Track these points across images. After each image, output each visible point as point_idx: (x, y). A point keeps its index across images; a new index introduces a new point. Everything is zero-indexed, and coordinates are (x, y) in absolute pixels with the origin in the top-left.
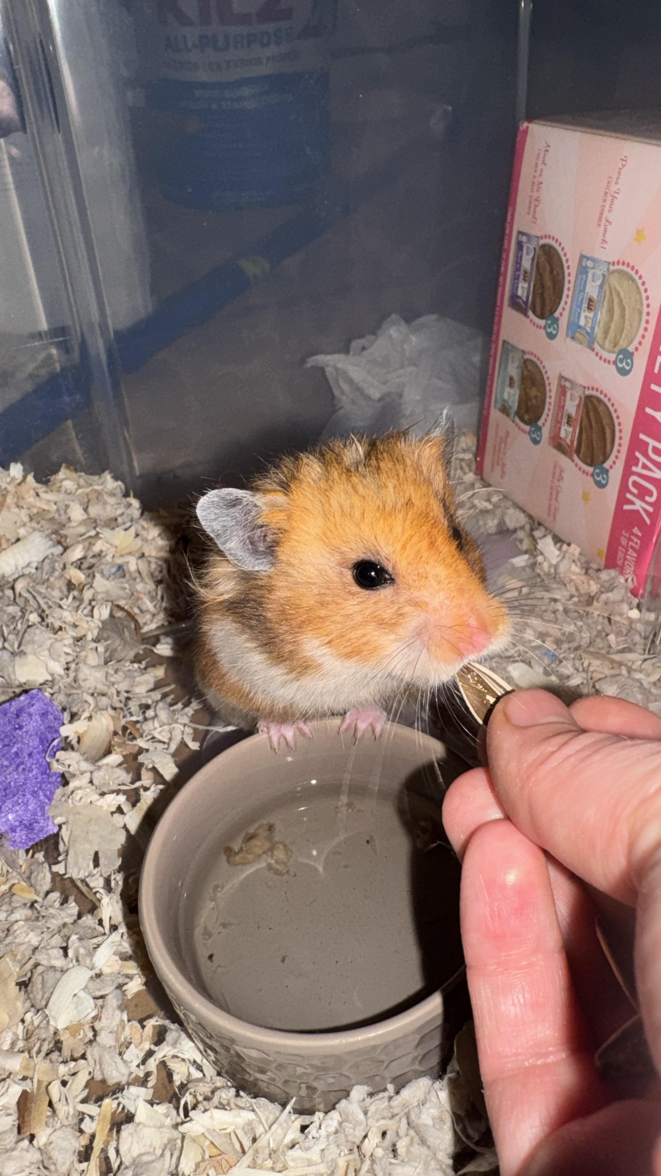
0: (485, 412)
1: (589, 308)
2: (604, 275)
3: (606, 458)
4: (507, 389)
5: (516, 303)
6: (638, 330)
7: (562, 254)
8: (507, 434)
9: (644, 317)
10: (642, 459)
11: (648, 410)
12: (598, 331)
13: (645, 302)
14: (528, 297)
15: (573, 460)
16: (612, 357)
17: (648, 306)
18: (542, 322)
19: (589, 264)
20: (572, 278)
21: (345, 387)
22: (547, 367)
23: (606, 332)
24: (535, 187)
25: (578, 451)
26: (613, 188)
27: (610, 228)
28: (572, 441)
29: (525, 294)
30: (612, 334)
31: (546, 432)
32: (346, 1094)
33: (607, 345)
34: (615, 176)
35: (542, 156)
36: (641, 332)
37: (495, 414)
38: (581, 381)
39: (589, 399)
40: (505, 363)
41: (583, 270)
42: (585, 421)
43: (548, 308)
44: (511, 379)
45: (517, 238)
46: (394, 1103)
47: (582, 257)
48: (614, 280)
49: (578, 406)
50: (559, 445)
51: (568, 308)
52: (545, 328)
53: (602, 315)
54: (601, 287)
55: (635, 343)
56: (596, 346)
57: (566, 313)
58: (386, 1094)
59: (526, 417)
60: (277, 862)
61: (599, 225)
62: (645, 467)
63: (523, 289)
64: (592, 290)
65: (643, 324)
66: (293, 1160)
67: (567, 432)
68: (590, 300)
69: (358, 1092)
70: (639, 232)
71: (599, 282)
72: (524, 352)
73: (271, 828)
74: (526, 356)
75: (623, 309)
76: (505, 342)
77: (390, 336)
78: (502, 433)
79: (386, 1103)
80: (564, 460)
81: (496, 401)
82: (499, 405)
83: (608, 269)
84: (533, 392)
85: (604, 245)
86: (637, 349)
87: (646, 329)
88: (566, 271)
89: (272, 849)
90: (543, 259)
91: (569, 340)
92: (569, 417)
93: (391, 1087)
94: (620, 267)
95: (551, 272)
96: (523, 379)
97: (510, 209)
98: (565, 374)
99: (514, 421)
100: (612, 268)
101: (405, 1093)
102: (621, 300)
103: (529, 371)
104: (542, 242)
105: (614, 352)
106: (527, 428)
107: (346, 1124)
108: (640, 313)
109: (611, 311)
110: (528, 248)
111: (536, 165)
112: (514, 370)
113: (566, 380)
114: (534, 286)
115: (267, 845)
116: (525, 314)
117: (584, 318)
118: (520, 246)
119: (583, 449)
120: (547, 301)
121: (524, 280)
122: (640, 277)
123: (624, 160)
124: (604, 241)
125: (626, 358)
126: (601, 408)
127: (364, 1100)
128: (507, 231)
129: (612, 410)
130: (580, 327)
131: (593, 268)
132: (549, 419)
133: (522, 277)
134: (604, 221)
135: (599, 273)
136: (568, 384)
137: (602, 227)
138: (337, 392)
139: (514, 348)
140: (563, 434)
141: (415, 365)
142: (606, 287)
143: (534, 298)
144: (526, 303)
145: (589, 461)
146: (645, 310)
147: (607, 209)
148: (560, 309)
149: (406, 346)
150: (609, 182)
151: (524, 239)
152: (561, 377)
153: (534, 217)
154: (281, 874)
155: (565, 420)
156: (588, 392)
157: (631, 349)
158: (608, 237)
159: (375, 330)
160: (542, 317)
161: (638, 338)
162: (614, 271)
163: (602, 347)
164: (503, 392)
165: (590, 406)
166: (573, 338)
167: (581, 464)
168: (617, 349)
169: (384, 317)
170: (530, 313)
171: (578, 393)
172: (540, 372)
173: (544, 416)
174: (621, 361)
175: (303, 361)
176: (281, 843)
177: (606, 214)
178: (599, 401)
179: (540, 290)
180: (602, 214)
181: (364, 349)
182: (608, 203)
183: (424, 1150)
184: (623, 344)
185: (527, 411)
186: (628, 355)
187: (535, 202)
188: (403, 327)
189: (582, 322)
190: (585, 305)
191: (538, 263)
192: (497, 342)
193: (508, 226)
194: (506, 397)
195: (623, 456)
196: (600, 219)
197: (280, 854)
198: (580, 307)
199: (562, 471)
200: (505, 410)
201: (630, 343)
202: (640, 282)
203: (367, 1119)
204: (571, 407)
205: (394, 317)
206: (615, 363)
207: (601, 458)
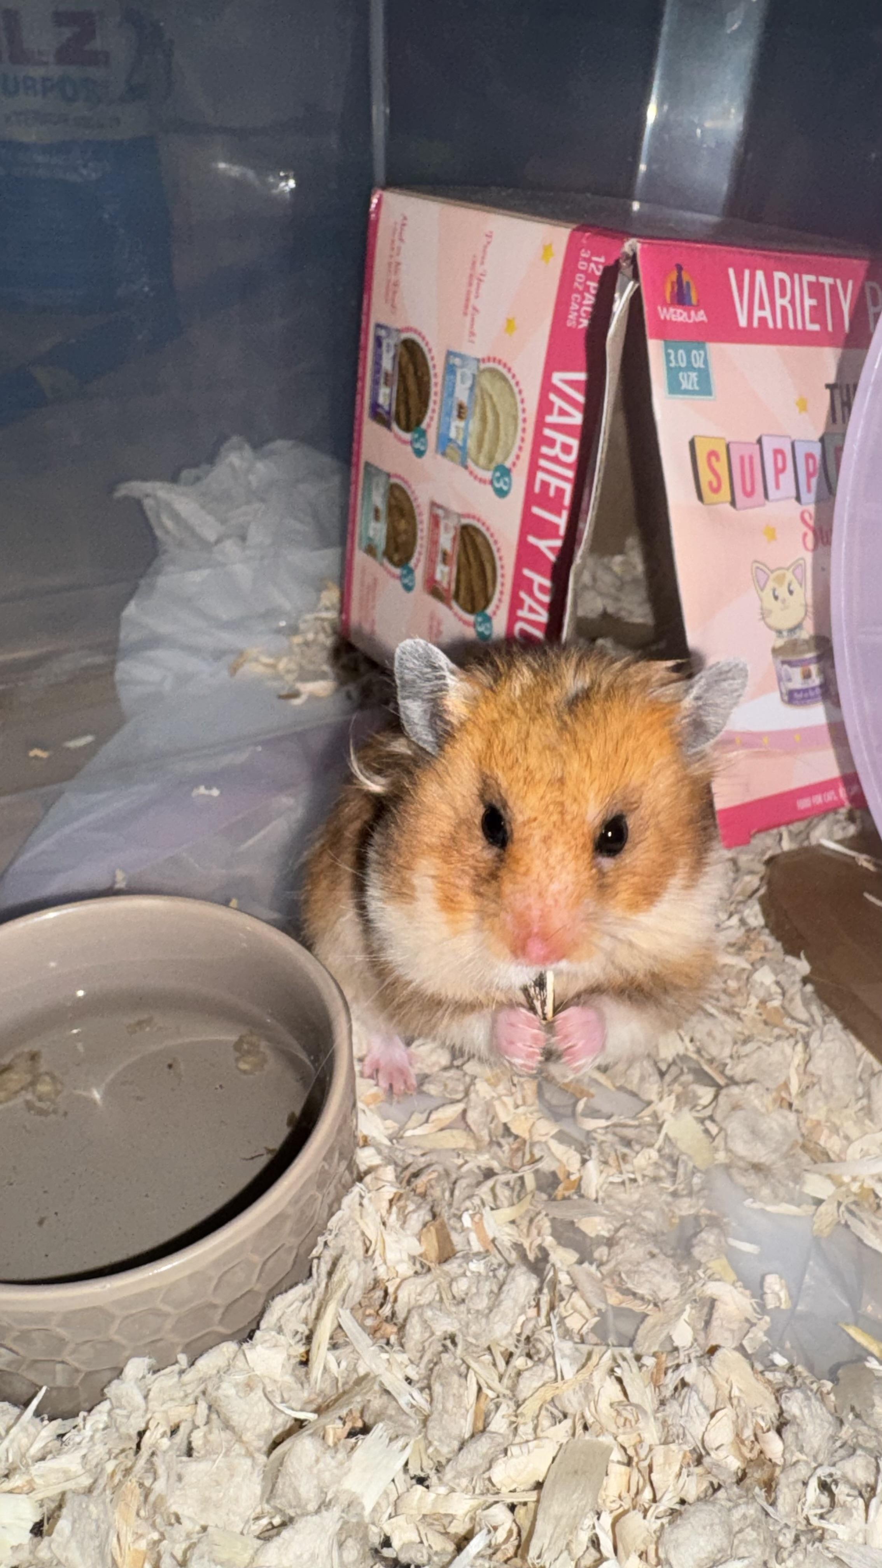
0: (348, 555)
1: (460, 416)
2: (474, 376)
3: (488, 601)
4: (373, 524)
5: (377, 414)
6: (513, 443)
7: (425, 349)
8: (375, 581)
9: (520, 425)
10: (528, 601)
11: (532, 539)
12: (471, 444)
13: (520, 406)
14: (390, 405)
15: (451, 608)
16: (488, 475)
17: (524, 411)
18: (408, 436)
19: (457, 361)
20: (439, 380)
21: (169, 524)
22: (418, 493)
23: (480, 446)
24: (393, 269)
25: (457, 596)
26: (479, 269)
27: (477, 318)
28: (449, 584)
29: (387, 403)
30: (486, 446)
31: (419, 574)
32: (118, 1372)
33: (482, 460)
34: (479, 255)
35: (399, 230)
36: (518, 442)
37: (360, 557)
38: (455, 507)
39: (465, 528)
40: (368, 491)
41: (450, 369)
42: (463, 560)
43: (413, 418)
44: (377, 511)
45: (376, 332)
46: (186, 1378)
47: (450, 354)
48: (485, 381)
49: (454, 539)
50: (434, 590)
51: (436, 416)
52: (411, 443)
53: (474, 425)
54: (472, 389)
55: (512, 458)
56: (470, 463)
57: (434, 424)
58: (176, 1368)
59: (396, 558)
60: (40, 1099)
61: (465, 314)
62: (531, 610)
63: (385, 395)
64: (462, 394)
65: (520, 434)
66: (42, 1476)
67: (444, 574)
68: (461, 407)
69: (136, 1367)
70: (510, 322)
71: (469, 383)
72: (389, 475)
73: (34, 1057)
74: (394, 480)
75: (496, 415)
76: (367, 465)
77: (231, 466)
78: (369, 580)
79: (176, 1379)
80: (440, 608)
81: (361, 539)
82: (364, 545)
83: (478, 368)
84: (402, 525)
85: (473, 338)
86: (514, 464)
87: (523, 440)
88: (432, 372)
89: (33, 1083)
90: (406, 358)
91: (439, 457)
92: (445, 554)
93: (183, 1359)
94: (491, 365)
95: (416, 373)
96: (390, 509)
97: (365, 296)
98: (439, 501)
99: (382, 564)
100: (483, 366)
101: (201, 1363)
102: (494, 407)
103: (396, 498)
104: (404, 336)
105: (488, 470)
106: (397, 571)
107: (118, 1411)
108: (515, 418)
109: (484, 419)
110: (388, 345)
111: (393, 241)
112: (378, 499)
113: (440, 507)
114: (398, 391)
115: (28, 1078)
116: (388, 426)
117: (456, 427)
118: (378, 341)
119: (462, 593)
120: (413, 410)
121: (386, 384)
122: (514, 376)
123: (489, 236)
124: (472, 334)
125: (502, 476)
126: (479, 540)
127: (144, 1377)
128: (364, 324)
129: (491, 541)
130: (450, 440)
131: (462, 367)
132: (423, 558)
133: (382, 381)
134: (470, 309)
135: (469, 371)
136: (440, 512)
137: (468, 318)
138: (158, 533)
139: (379, 471)
140: (438, 576)
141: (263, 500)
142: (477, 391)
143: (398, 405)
144: (389, 413)
145: (469, 607)
146: (521, 416)
147: (472, 296)
148: (426, 420)
149: (251, 478)
150: (474, 263)
151: (383, 333)
152: (434, 505)
153: (393, 306)
154: (42, 1112)
155: (439, 558)
156: (465, 521)
157: (508, 464)
158: (476, 329)
159: (211, 458)
160: (407, 429)
161: (515, 451)
162: (484, 371)
163: (476, 463)
164: (367, 528)
165: (467, 538)
166: (444, 454)
167: (461, 613)
168: (494, 465)
169: (223, 439)
170: (394, 426)
171: (453, 522)
172: (408, 499)
173: (416, 555)
174: (498, 479)
175: (112, 488)
176: (47, 1073)
177: (473, 301)
178: (477, 530)
179: (403, 395)
180: (468, 300)
181: (198, 479)
182: (473, 289)
183: (227, 1435)
184: (499, 458)
185: (397, 549)
186: (505, 472)
187: (393, 287)
188: (248, 452)
189: (453, 434)
190: (455, 413)
191: (400, 363)
192: (357, 465)
193: (364, 318)
194: (371, 533)
195: (507, 598)
196: (466, 307)
197: (44, 1088)
198: (449, 414)
199: (439, 624)
200: (370, 550)
201: (506, 458)
202: (513, 382)
203: (147, 1403)
204: (446, 541)
205: (235, 439)
206: (491, 483)
207: (482, 603)
